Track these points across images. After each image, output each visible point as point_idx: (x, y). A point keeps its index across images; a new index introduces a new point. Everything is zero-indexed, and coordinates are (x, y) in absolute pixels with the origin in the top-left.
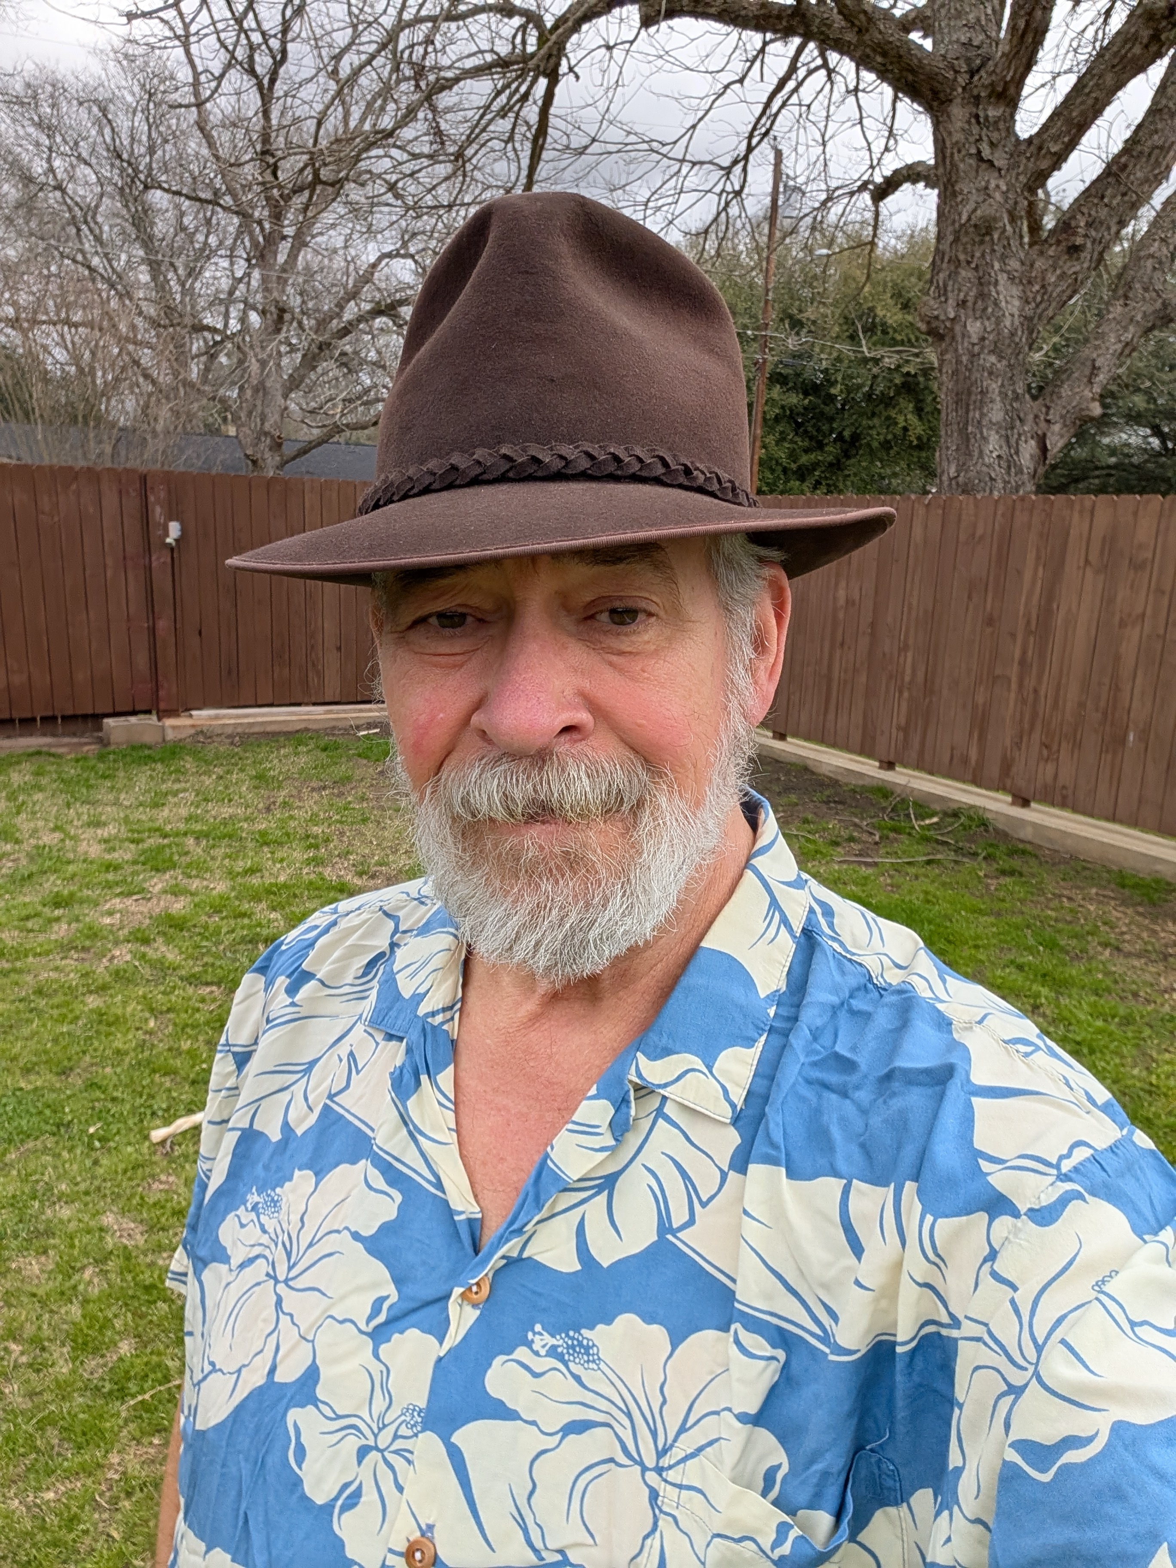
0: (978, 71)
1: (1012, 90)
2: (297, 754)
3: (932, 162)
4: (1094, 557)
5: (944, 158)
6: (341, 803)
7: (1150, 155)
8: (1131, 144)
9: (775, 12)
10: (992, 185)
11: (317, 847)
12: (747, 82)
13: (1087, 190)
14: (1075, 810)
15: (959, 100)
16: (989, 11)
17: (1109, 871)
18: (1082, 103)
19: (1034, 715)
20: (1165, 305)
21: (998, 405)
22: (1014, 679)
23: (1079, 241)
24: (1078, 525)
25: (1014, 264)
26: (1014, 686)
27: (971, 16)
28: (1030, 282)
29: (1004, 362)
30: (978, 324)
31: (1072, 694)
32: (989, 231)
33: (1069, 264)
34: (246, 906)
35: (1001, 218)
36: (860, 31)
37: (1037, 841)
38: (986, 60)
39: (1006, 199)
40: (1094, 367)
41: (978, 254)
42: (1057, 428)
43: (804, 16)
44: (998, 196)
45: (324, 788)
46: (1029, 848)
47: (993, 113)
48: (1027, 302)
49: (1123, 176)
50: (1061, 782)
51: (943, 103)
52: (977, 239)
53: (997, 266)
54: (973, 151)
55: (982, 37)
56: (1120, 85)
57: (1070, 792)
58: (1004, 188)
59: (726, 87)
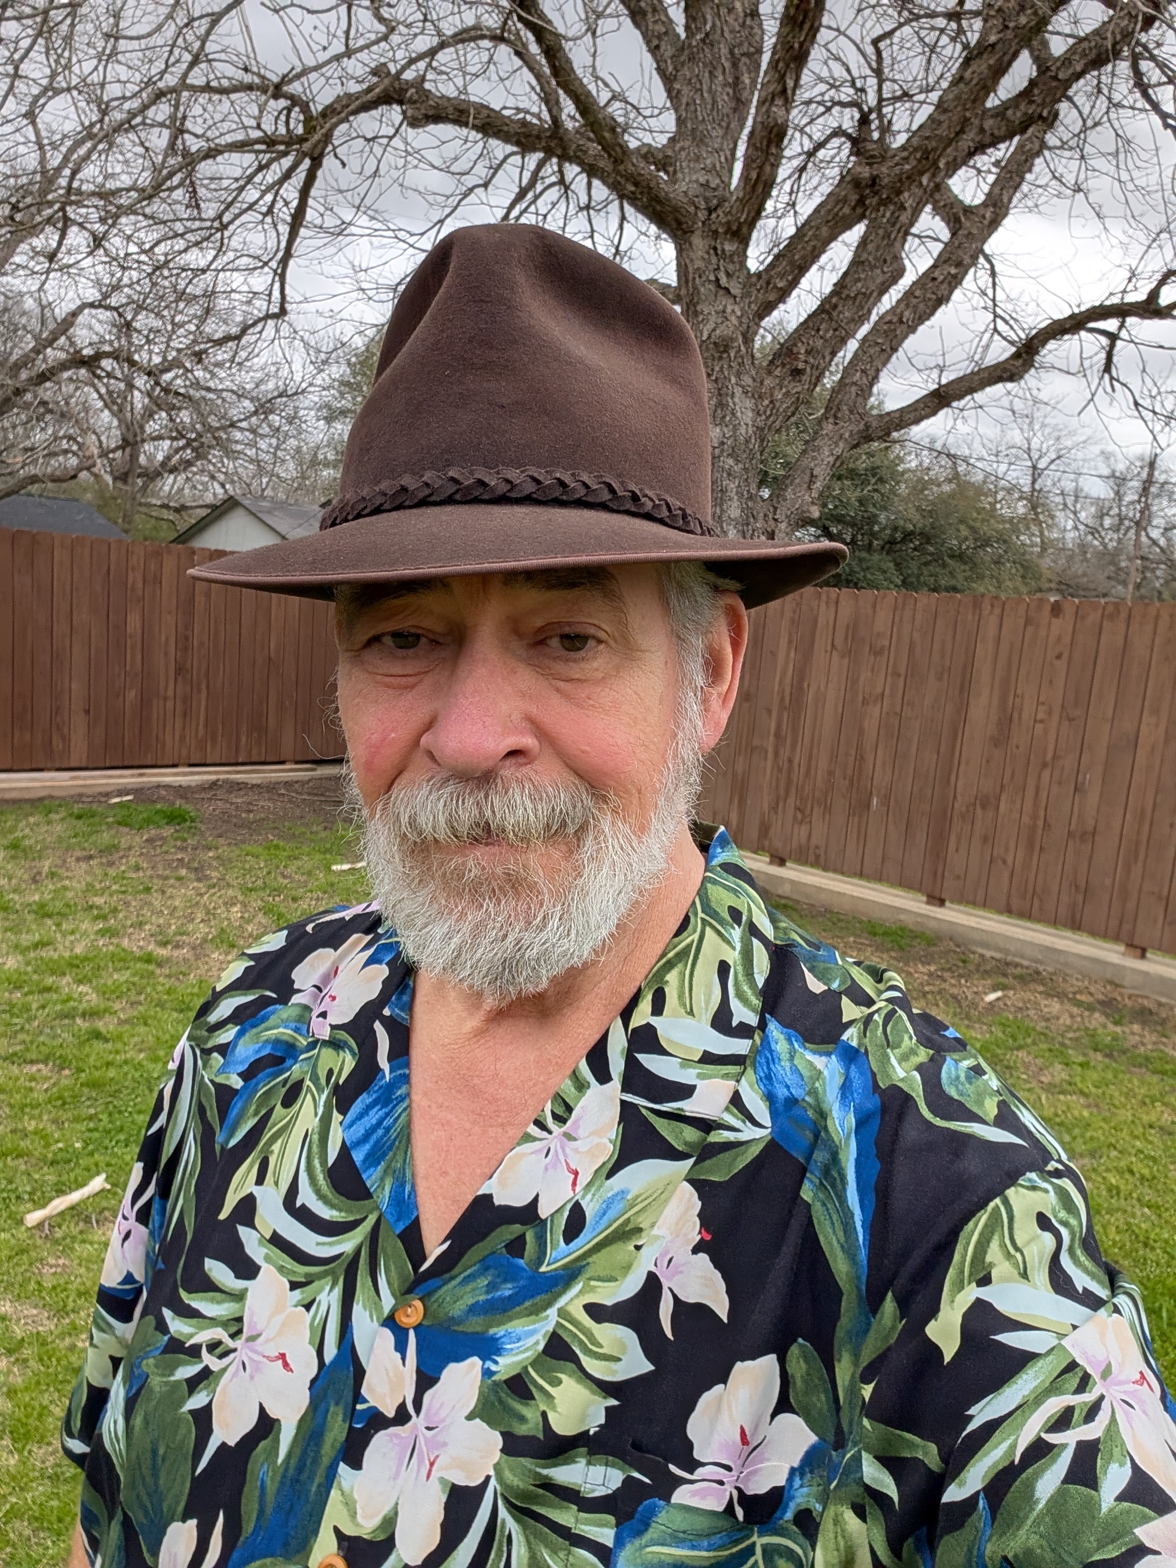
0: (715, 209)
1: (745, 230)
2: (49, 823)
3: (674, 284)
4: (839, 642)
5: (687, 281)
6: (112, 872)
7: (855, 298)
8: (840, 287)
9: (535, 133)
10: (729, 309)
11: (104, 918)
12: (490, 187)
13: (806, 321)
14: (825, 869)
15: (698, 233)
16: (723, 159)
17: (860, 922)
18: (803, 248)
19: (789, 781)
20: (867, 427)
21: (735, 503)
22: (770, 750)
23: (801, 366)
24: (825, 615)
25: (747, 380)
26: (770, 755)
27: (708, 162)
28: (760, 397)
29: (740, 466)
30: (718, 430)
31: (823, 763)
32: (726, 349)
33: (793, 384)
34: (50, 981)
35: (736, 340)
36: (615, 161)
37: (795, 897)
38: (722, 200)
39: (741, 323)
40: (812, 475)
41: (717, 368)
42: (783, 526)
43: (561, 139)
44: (733, 319)
45: (91, 857)
46: (790, 903)
47: (729, 247)
48: (758, 414)
49: (835, 314)
50: (814, 841)
51: (685, 233)
52: (717, 355)
53: (733, 380)
54: (712, 278)
55: (717, 181)
56: (833, 238)
57: (822, 852)
58: (739, 313)
59: (471, 190)
